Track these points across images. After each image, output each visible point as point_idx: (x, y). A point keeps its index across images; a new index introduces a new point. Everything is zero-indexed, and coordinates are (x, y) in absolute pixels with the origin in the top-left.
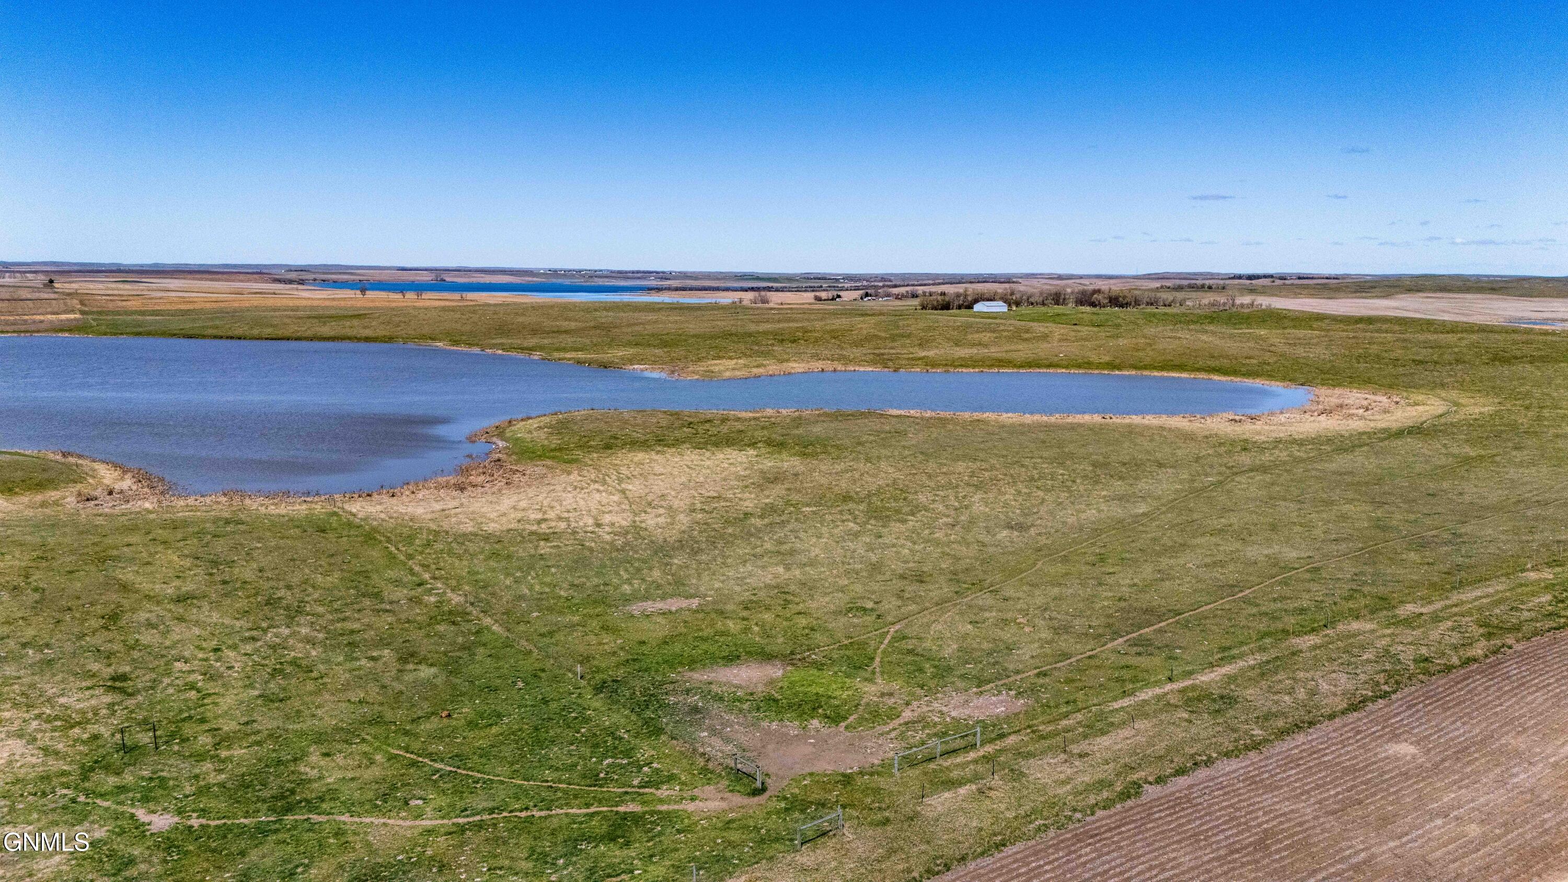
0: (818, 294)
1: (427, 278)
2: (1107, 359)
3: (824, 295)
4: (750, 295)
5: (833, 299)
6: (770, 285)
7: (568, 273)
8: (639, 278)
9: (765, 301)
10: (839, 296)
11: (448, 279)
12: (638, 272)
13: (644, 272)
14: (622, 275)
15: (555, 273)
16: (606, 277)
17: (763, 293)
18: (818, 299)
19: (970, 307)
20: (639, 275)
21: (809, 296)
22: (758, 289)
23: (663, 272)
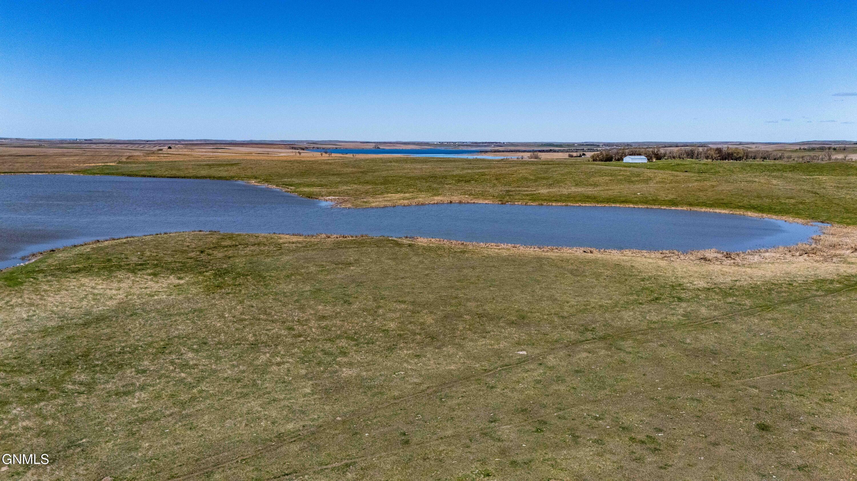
0: (571, 153)
1: (371, 147)
2: (671, 197)
3: (575, 154)
4: (529, 154)
5: (580, 156)
6: (552, 148)
7: (449, 144)
8: (485, 146)
9: (536, 157)
10: (584, 155)
11: (381, 147)
12: (485, 143)
13: (489, 143)
14: (476, 144)
15: (442, 144)
16: (469, 146)
17: (536, 153)
18: (571, 156)
19: (620, 159)
20: (486, 144)
21: (566, 155)
22: (534, 151)
23: (500, 143)
